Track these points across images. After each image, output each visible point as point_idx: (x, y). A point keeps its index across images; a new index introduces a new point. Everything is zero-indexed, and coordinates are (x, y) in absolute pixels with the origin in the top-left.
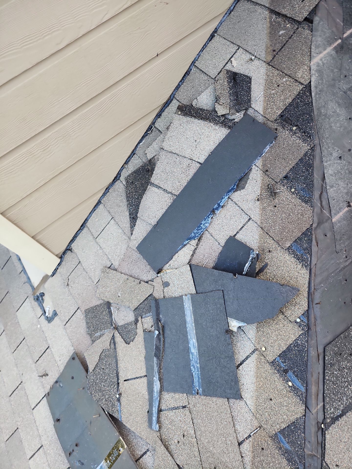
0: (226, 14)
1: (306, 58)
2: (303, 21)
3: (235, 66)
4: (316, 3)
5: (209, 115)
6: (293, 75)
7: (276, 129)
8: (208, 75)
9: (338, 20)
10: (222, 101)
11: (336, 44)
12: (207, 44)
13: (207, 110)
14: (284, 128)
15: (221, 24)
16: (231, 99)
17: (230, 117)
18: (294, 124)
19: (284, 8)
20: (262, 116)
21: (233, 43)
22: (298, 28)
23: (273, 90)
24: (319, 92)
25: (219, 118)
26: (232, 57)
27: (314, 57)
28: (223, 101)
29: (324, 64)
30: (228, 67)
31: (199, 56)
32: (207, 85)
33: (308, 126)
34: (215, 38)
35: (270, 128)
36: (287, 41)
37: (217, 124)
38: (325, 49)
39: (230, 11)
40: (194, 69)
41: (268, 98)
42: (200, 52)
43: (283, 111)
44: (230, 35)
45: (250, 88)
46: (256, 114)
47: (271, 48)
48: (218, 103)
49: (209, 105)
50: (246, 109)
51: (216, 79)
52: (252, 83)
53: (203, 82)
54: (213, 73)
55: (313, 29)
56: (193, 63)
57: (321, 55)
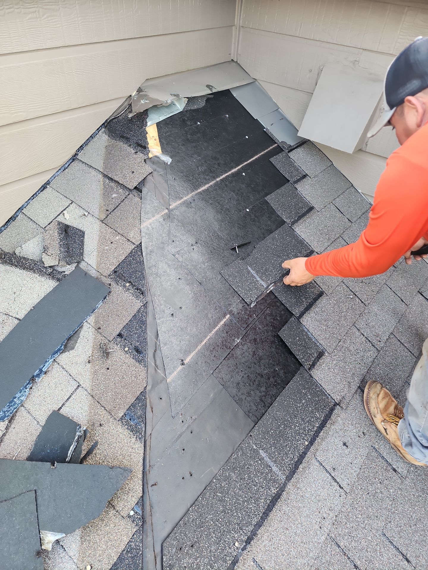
0: (60, 169)
1: (137, 221)
2: (133, 190)
3: (67, 219)
4: (145, 177)
5: (34, 265)
6: (125, 235)
7: (110, 285)
8: (37, 224)
9: (164, 194)
10: (50, 252)
11: (163, 213)
12: (37, 194)
13: (31, 260)
14: (118, 284)
15: (54, 178)
16: (61, 251)
17: (60, 269)
18: (127, 280)
19: (116, 175)
20: (96, 270)
21: (66, 197)
22: (129, 194)
23: (107, 246)
24: (150, 252)
25: (46, 269)
26: (64, 210)
27: (143, 221)
28: (52, 251)
29: (153, 228)
30: (60, 219)
31: (28, 204)
32: (35, 234)
33: (141, 283)
34: (47, 190)
35: (103, 284)
36: (120, 204)
37: (43, 275)
38: (154, 216)
39: (64, 168)
40: (20, 216)
41: (102, 254)
42: (29, 200)
43: (116, 267)
44: (64, 189)
45: (82, 242)
46: (89, 268)
47: (105, 208)
48: (46, 254)
49: (36, 255)
50: (79, 263)
51: (46, 229)
52: (86, 237)
53: (30, 230)
54: (44, 222)
55: (142, 198)
56: (20, 209)
57: (150, 221)
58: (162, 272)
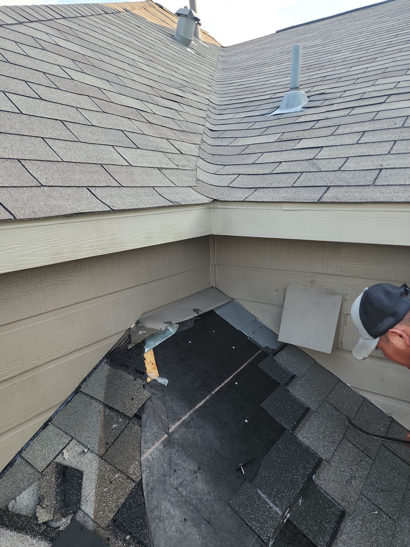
0: (63, 404)
1: (137, 453)
2: (133, 417)
3: (66, 459)
4: (144, 403)
5: (27, 523)
6: (125, 471)
7: (108, 539)
8: (34, 468)
9: (163, 417)
10: (46, 503)
11: (163, 439)
12: (38, 433)
13: (25, 516)
14: (117, 538)
15: (57, 414)
16: (57, 500)
17: (54, 525)
18: (127, 531)
19: (117, 404)
20: (93, 521)
21: (67, 433)
22: (129, 423)
23: (105, 487)
24: (151, 490)
25: (40, 526)
26: (64, 449)
27: (143, 452)
28: (47, 502)
29: (153, 459)
30: (59, 460)
31: (28, 446)
32: (31, 480)
33: (142, 533)
34: (48, 427)
35: (101, 539)
36: (120, 435)
37: (35, 536)
38: (153, 444)
39: (67, 402)
40: (19, 460)
41: (101, 498)
42: (29, 441)
43: (116, 514)
44: (65, 425)
45: (80, 485)
46: (86, 518)
47: (104, 441)
48: (41, 506)
49: (29, 508)
50: (75, 513)
51: (44, 473)
52: (84, 478)
53: (27, 476)
54: (41, 465)
55: (142, 425)
56: (20, 452)
57: (150, 450)
58: (165, 514)
